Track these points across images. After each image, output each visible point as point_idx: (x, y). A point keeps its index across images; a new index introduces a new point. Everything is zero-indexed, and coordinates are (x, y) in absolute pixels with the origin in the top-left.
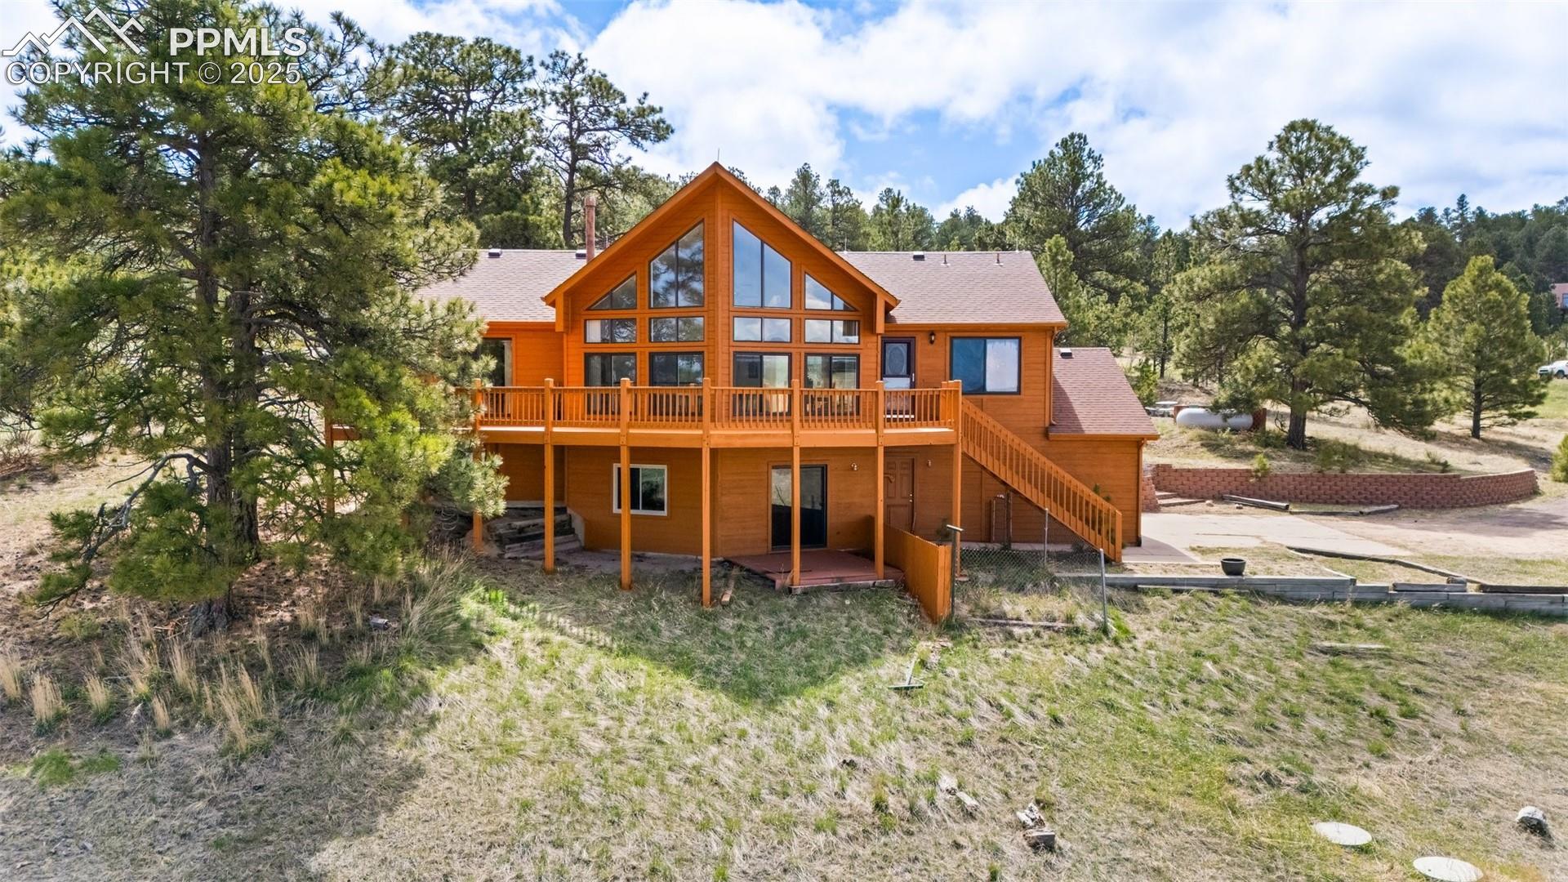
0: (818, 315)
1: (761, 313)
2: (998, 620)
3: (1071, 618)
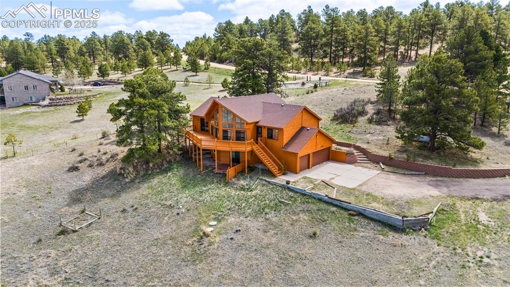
2: (234, 184)
3: (244, 186)
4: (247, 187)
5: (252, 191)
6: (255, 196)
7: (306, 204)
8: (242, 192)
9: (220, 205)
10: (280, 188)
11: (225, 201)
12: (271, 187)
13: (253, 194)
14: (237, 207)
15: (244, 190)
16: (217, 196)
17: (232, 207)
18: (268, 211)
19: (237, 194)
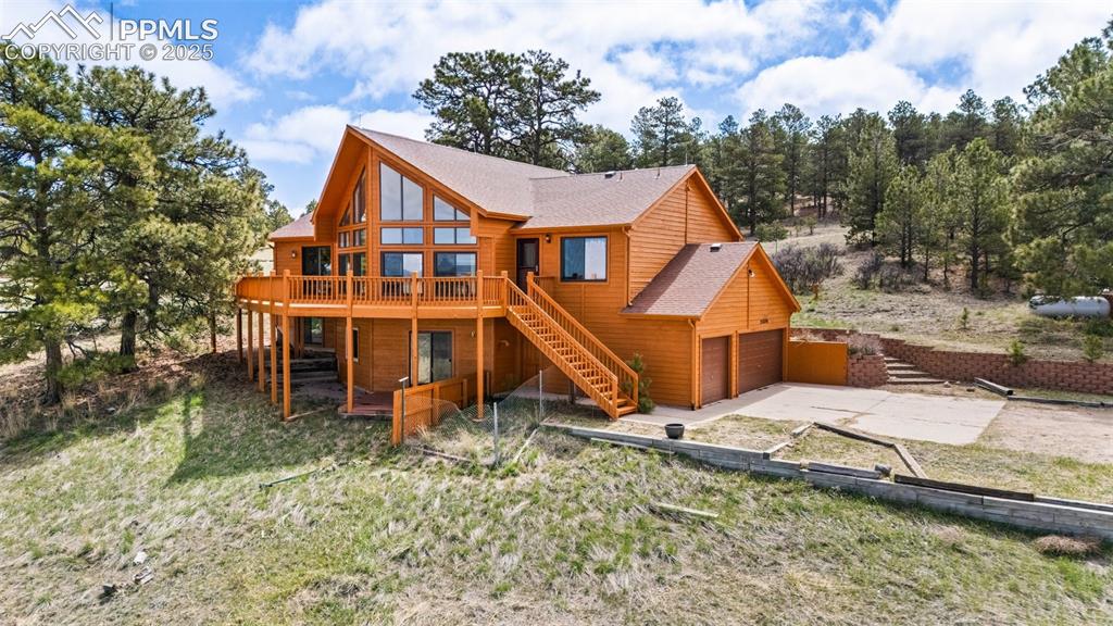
0: (444, 224)
1: (402, 224)
2: (428, 450)
3: (474, 456)
4: (490, 460)
5: (512, 473)
6: (529, 495)
7: (791, 517)
8: (466, 480)
9: (356, 541)
10: (639, 457)
11: (378, 522)
12: (597, 454)
13: (517, 487)
14: (441, 547)
15: (473, 471)
16: (342, 500)
17: (418, 544)
18: (612, 556)
19: (442, 487)
